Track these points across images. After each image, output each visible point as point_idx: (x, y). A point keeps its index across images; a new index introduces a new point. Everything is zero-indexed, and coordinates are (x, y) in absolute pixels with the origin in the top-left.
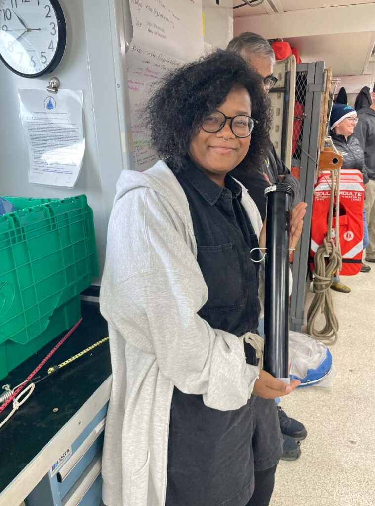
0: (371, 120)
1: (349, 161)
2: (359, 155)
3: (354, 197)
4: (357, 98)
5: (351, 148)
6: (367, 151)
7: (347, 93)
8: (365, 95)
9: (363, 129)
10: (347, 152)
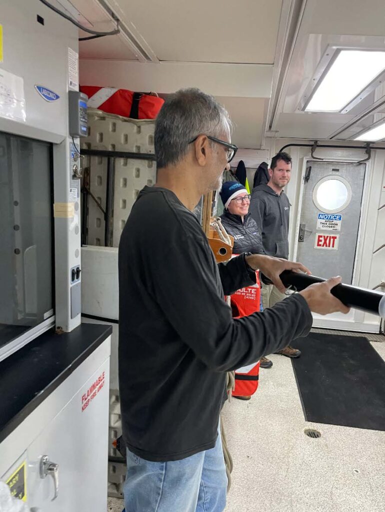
0: (268, 199)
1: (246, 246)
2: (255, 240)
3: (247, 294)
4: (255, 174)
5: (247, 230)
6: (265, 233)
7: (246, 167)
8: (264, 170)
9: (261, 209)
10: (243, 235)
